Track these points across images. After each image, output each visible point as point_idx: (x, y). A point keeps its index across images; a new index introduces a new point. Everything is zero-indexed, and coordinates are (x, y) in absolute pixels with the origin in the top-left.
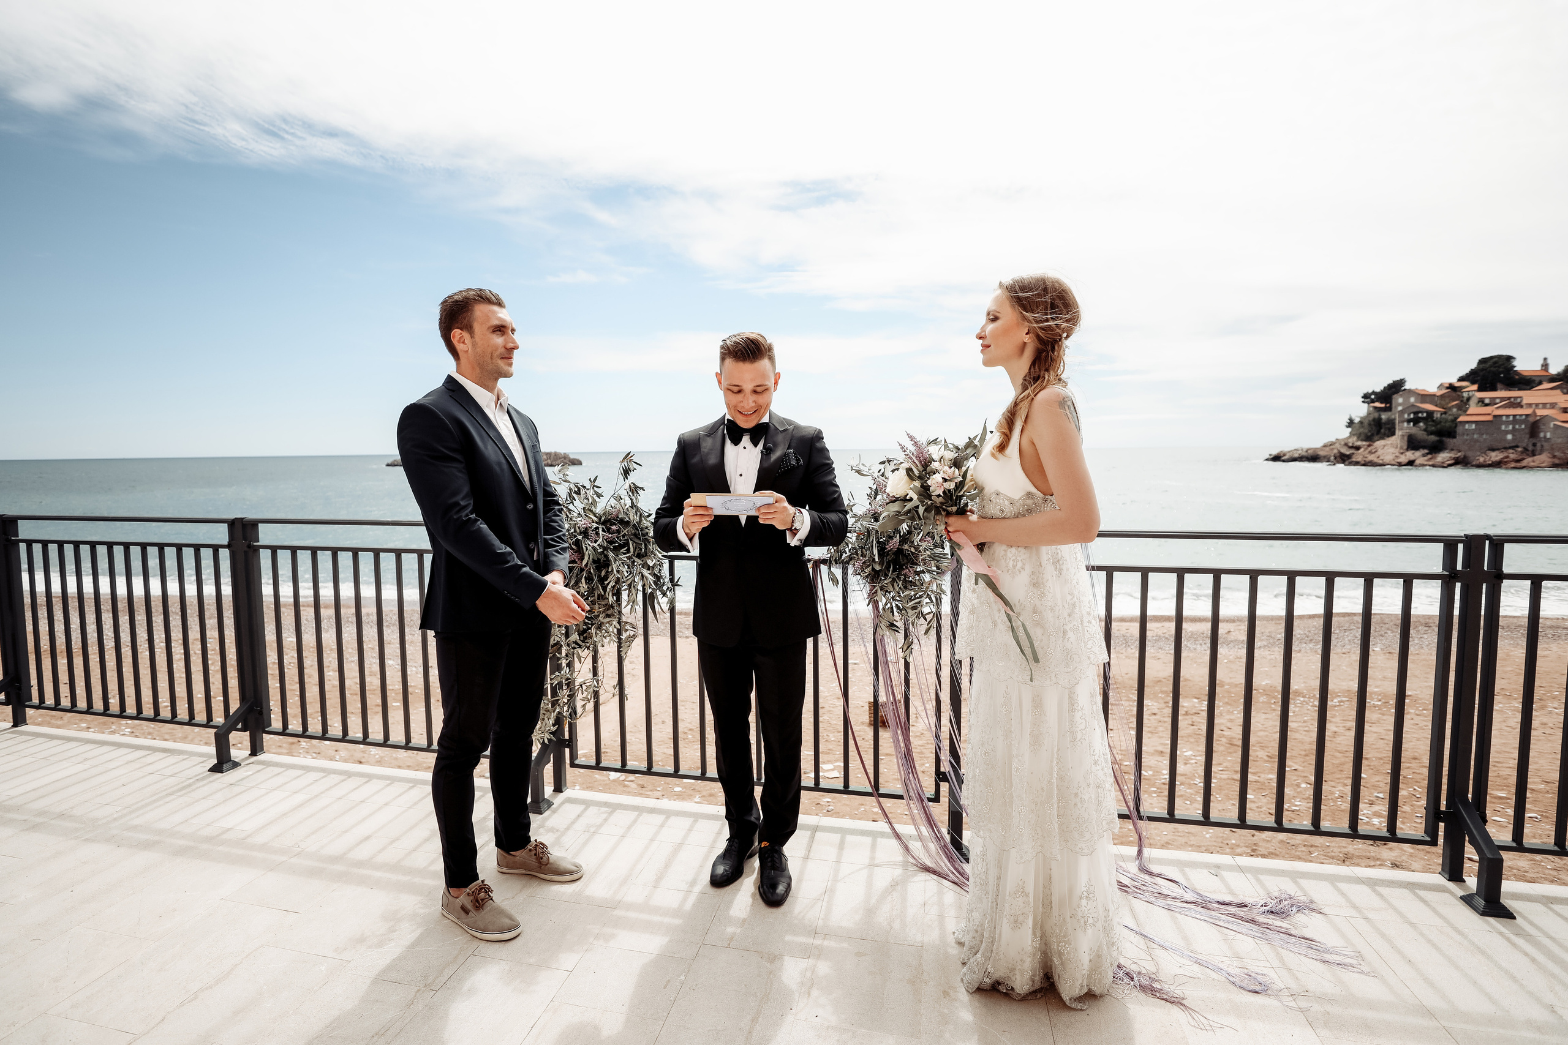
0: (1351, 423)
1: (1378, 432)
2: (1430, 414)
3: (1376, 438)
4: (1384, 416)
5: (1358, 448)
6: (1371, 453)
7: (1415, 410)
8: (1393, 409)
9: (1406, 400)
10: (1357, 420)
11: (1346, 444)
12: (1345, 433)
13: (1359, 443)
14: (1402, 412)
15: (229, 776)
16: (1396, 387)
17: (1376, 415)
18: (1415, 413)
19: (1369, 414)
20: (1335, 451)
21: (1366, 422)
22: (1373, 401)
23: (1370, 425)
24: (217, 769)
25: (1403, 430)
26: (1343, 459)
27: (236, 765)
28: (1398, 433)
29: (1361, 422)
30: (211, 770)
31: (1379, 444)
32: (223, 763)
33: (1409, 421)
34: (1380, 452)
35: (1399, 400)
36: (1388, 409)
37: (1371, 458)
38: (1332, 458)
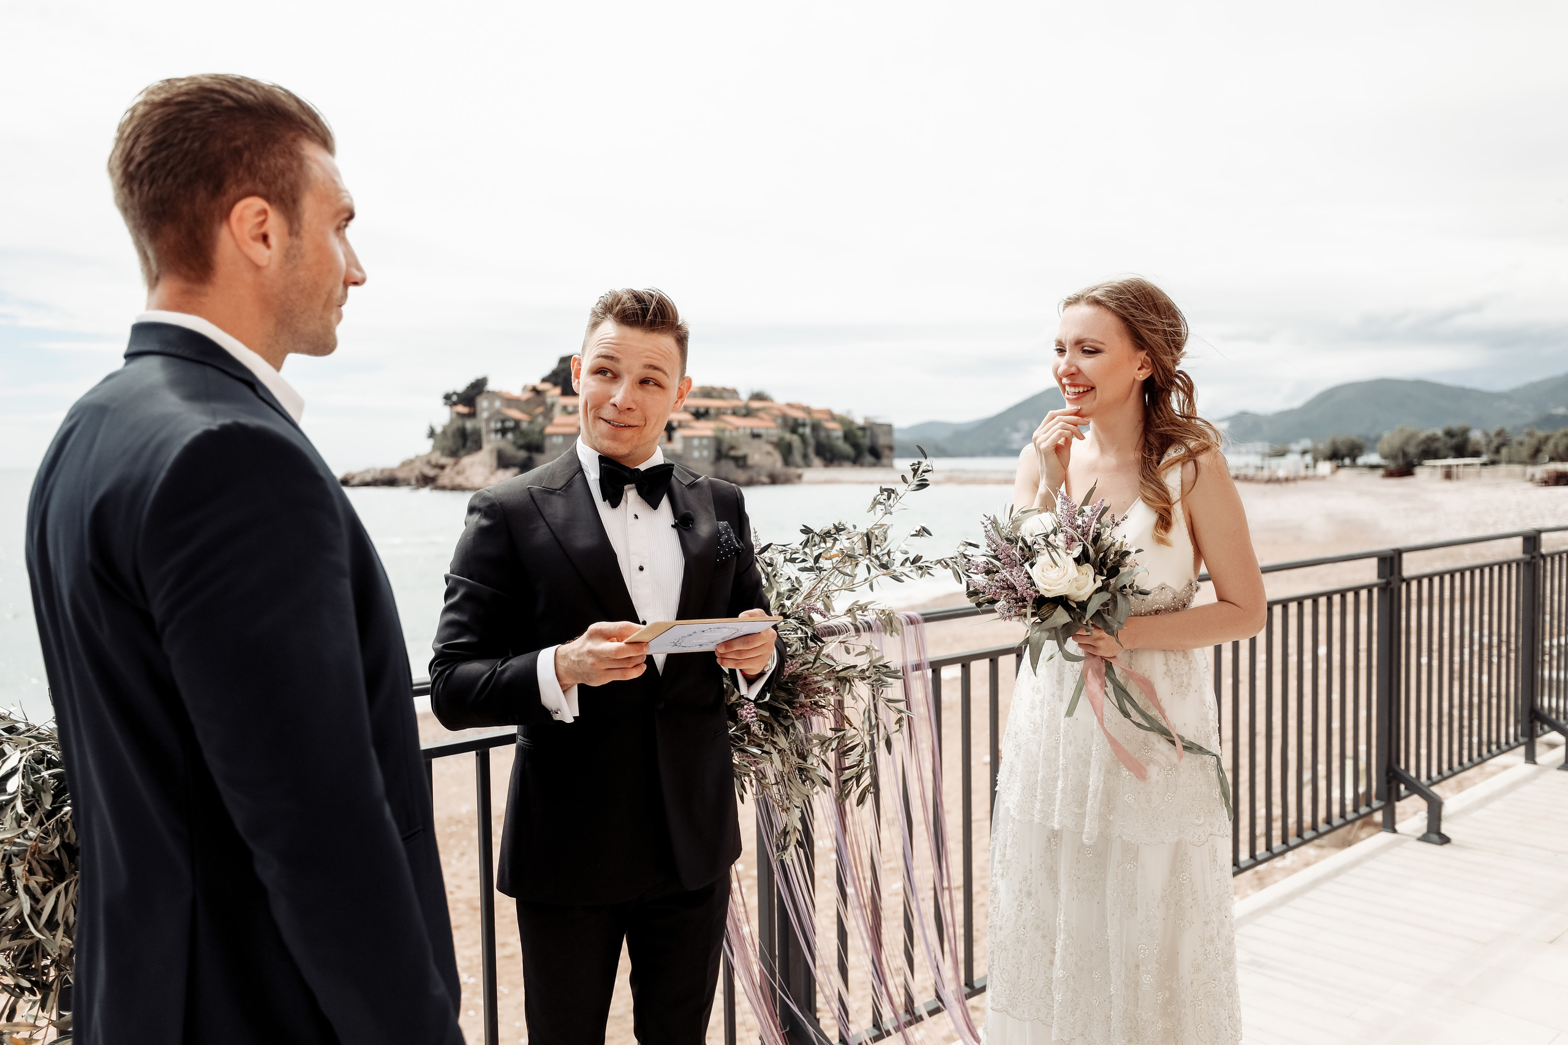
0: (432, 434)
1: (464, 445)
2: (517, 423)
3: (462, 452)
4: (469, 425)
5: (442, 467)
6: (458, 473)
7: (501, 417)
8: (479, 417)
9: (491, 404)
11: (429, 463)
12: (427, 446)
13: (444, 460)
14: (488, 420)
17: (459, 423)
18: (503, 421)
19: (452, 421)
20: (416, 472)
22: (455, 404)
23: (454, 435)
25: (492, 442)
26: (426, 481)
28: (487, 447)
29: (445, 433)
31: (466, 461)
33: (497, 431)
34: (468, 472)
35: (483, 403)
36: (472, 415)
37: (459, 480)
38: (413, 482)
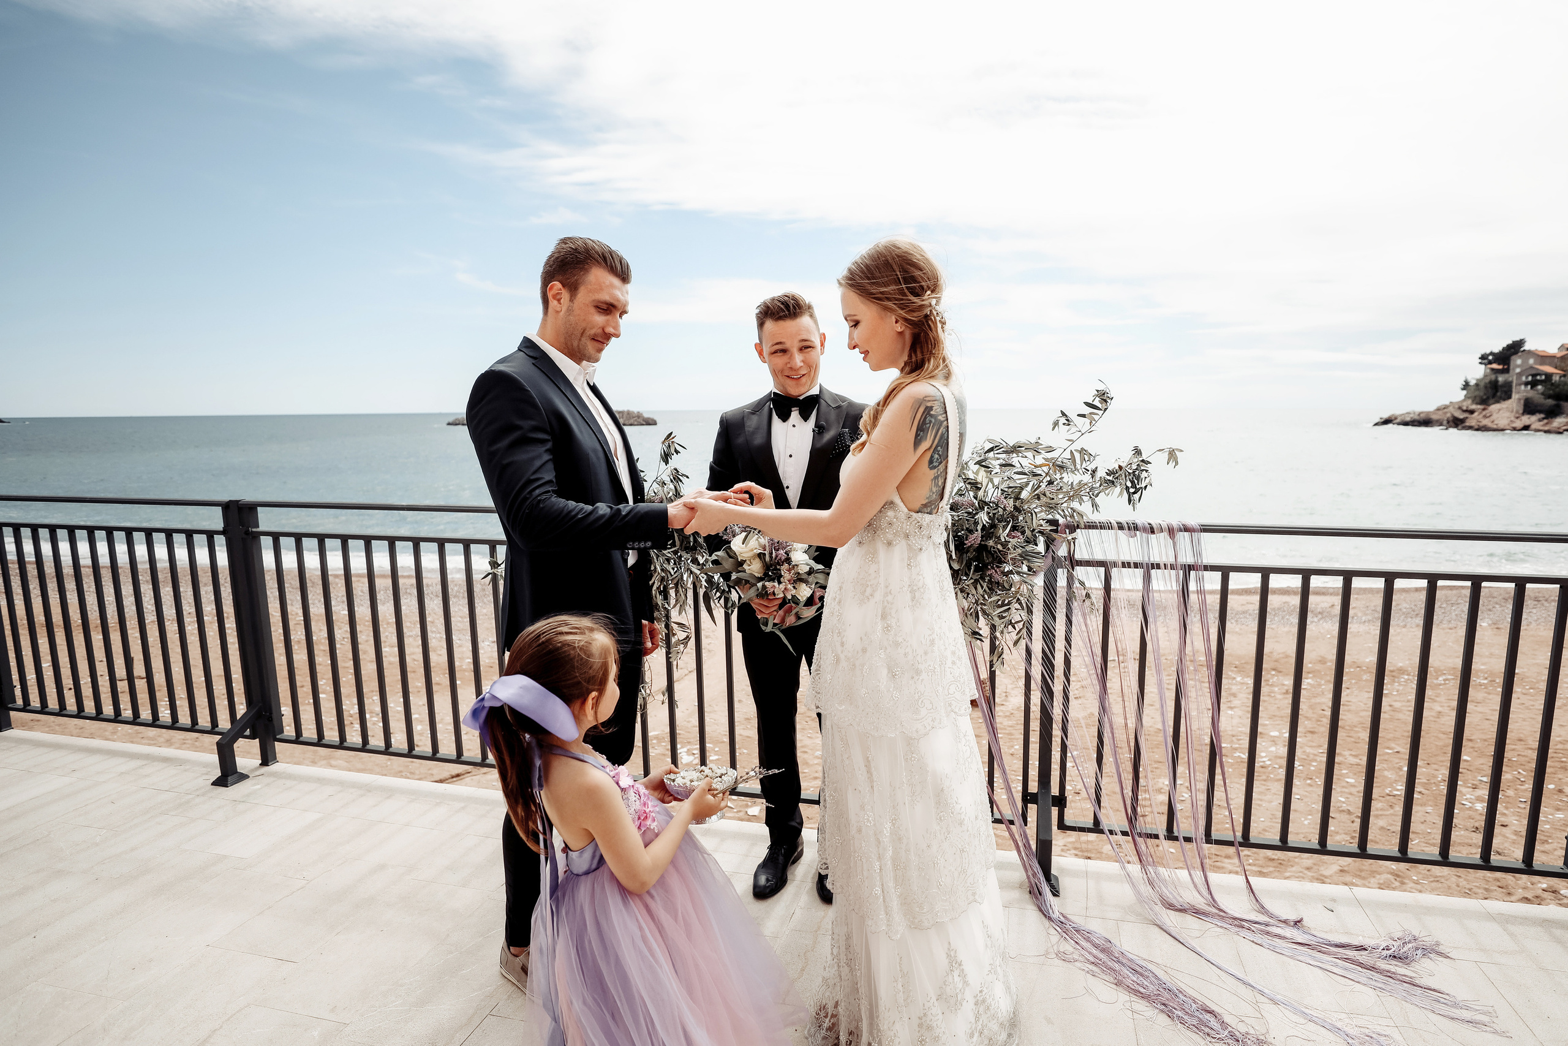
0: (1466, 386)
1: (1494, 396)
2: (1549, 376)
3: (1491, 401)
4: (1501, 379)
5: (1472, 412)
6: (1485, 417)
7: (1534, 372)
8: (1511, 371)
9: (1525, 361)
10: (1473, 382)
11: (1460, 408)
12: (1461, 395)
13: (1474, 407)
14: (1520, 375)
15: (236, 790)
16: (1515, 348)
17: (1493, 377)
18: (1534, 376)
19: (1485, 376)
20: (1449, 415)
21: (1482, 384)
22: (1490, 363)
23: (1486, 387)
24: (221, 782)
25: (1520, 393)
26: (1456, 423)
27: (244, 777)
28: (1515, 396)
29: (1477, 385)
30: (214, 784)
31: (1494, 407)
32: (228, 775)
33: (1526, 384)
34: (1494, 417)
35: (1517, 361)
36: (1506, 371)
37: (1486, 422)
38: (1445, 422)
